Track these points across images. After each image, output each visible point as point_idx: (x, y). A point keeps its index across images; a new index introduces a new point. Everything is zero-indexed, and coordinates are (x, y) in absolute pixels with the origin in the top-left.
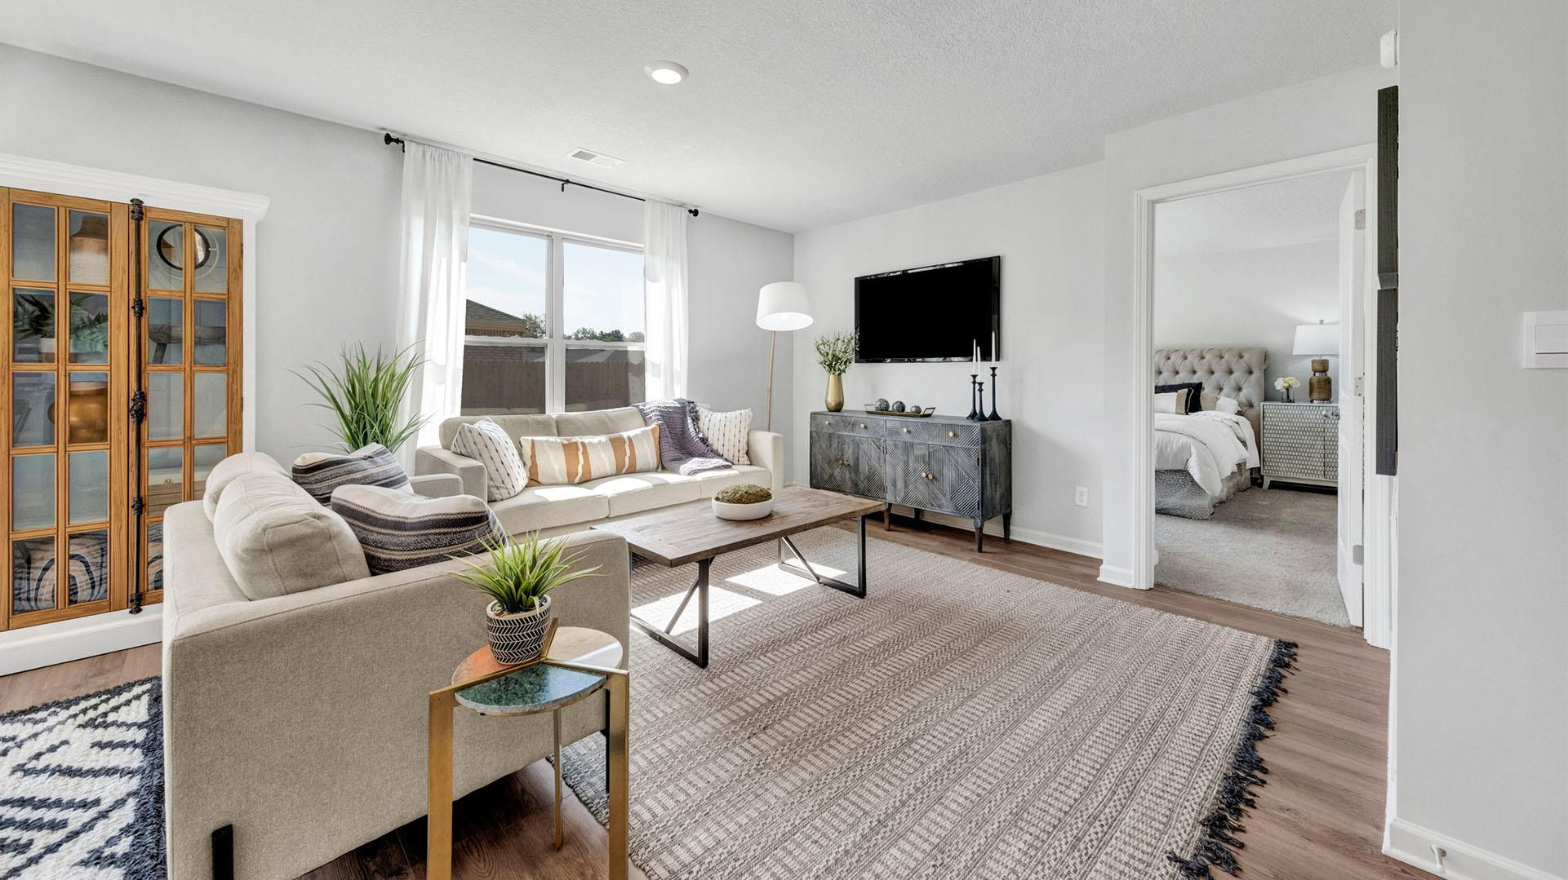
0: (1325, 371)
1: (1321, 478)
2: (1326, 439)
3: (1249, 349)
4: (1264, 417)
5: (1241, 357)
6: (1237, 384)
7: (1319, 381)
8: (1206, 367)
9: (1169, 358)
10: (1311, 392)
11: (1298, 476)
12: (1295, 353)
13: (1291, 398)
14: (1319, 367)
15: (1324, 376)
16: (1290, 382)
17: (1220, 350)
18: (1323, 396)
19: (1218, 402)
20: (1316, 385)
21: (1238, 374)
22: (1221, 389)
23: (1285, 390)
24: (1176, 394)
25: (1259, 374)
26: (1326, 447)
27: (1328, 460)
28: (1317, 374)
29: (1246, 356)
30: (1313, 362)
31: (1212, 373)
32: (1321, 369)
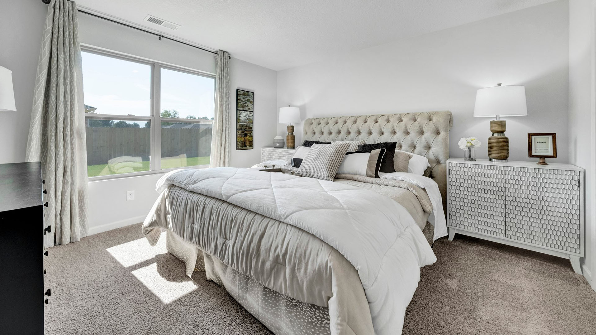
0: (502, 131)
1: (502, 237)
2: (507, 199)
3: (437, 113)
4: (449, 174)
5: (430, 119)
6: (427, 143)
7: (498, 141)
8: (403, 129)
9: (377, 122)
10: (490, 151)
11: (480, 232)
12: (476, 115)
13: (473, 156)
14: (497, 128)
15: (502, 137)
16: (472, 142)
17: (414, 115)
18: (502, 155)
19: (410, 160)
20: (494, 144)
21: (428, 135)
22: (415, 147)
23: (467, 150)
24: (369, 154)
25: (445, 134)
26: (507, 207)
27: (509, 220)
28: (495, 134)
29: (435, 119)
30: (492, 123)
31: (408, 133)
32: (500, 130)
